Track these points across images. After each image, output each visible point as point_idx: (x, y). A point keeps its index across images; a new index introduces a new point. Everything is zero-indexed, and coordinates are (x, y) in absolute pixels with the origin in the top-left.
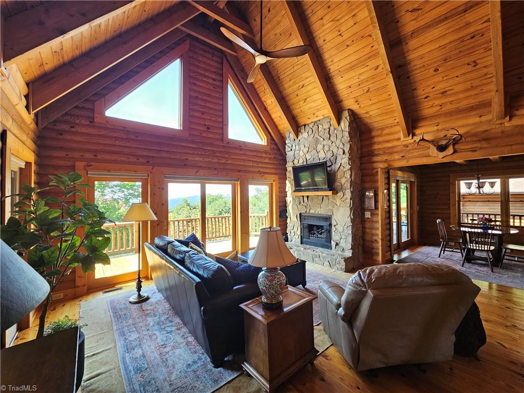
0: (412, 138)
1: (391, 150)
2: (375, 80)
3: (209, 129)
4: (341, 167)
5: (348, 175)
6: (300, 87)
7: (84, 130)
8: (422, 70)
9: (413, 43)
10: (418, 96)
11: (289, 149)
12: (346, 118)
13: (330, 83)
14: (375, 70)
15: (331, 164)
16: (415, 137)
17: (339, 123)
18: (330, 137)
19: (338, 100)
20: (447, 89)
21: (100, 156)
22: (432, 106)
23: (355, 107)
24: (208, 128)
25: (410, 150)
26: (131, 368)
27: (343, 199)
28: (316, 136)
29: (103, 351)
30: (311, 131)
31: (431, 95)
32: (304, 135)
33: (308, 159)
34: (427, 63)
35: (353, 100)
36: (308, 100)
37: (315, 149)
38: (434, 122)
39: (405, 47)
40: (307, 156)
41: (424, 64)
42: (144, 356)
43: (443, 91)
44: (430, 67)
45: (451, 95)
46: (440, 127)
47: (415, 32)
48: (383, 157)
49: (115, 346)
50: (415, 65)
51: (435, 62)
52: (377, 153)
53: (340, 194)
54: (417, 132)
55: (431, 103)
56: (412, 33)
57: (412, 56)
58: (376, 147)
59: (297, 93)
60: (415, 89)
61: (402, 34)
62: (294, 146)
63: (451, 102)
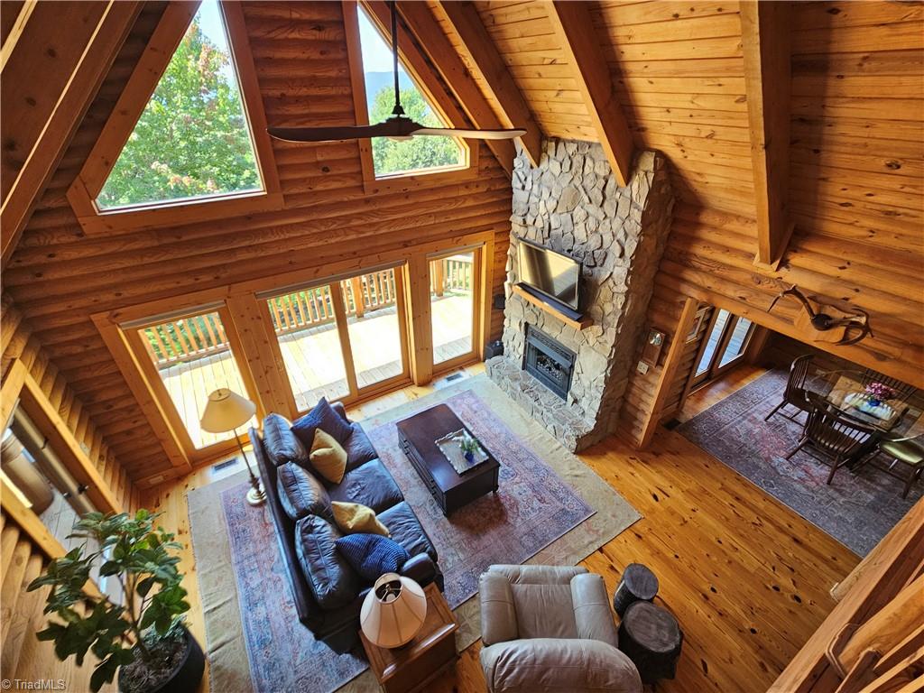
0: (777, 270)
1: (726, 273)
2: (731, 122)
3: (328, 171)
4: (610, 281)
5: (620, 301)
6: (546, 62)
7: (74, 255)
8: (857, 150)
9: (857, 84)
10: (827, 195)
11: (520, 186)
12: (646, 173)
13: (621, 82)
14: (737, 101)
15: (593, 264)
16: (783, 270)
17: (628, 180)
18: (603, 202)
19: (636, 124)
20: (901, 211)
21: (126, 293)
22: (850, 224)
23: (675, 154)
24: (326, 170)
25: (761, 291)
26: (255, 638)
27: (600, 340)
28: (577, 182)
29: (224, 603)
30: (567, 164)
31: (859, 205)
32: (551, 166)
33: (553, 227)
34: (875, 142)
35: (672, 138)
36: (564, 94)
37: (570, 212)
38: (840, 256)
39: (832, 82)
40: (552, 218)
41: (867, 140)
42: (268, 619)
43: (891, 209)
44: (879, 153)
45: (904, 224)
46: (845, 274)
47: (874, 59)
48: (705, 280)
49: (236, 597)
50: (843, 134)
51: (897, 149)
52: (697, 264)
53: (597, 329)
54: (796, 260)
55: (851, 219)
56: (865, 59)
57: (844, 111)
58: (699, 250)
59: (541, 69)
60: (824, 179)
61: (835, 47)
62: (529, 179)
63: (899, 236)
